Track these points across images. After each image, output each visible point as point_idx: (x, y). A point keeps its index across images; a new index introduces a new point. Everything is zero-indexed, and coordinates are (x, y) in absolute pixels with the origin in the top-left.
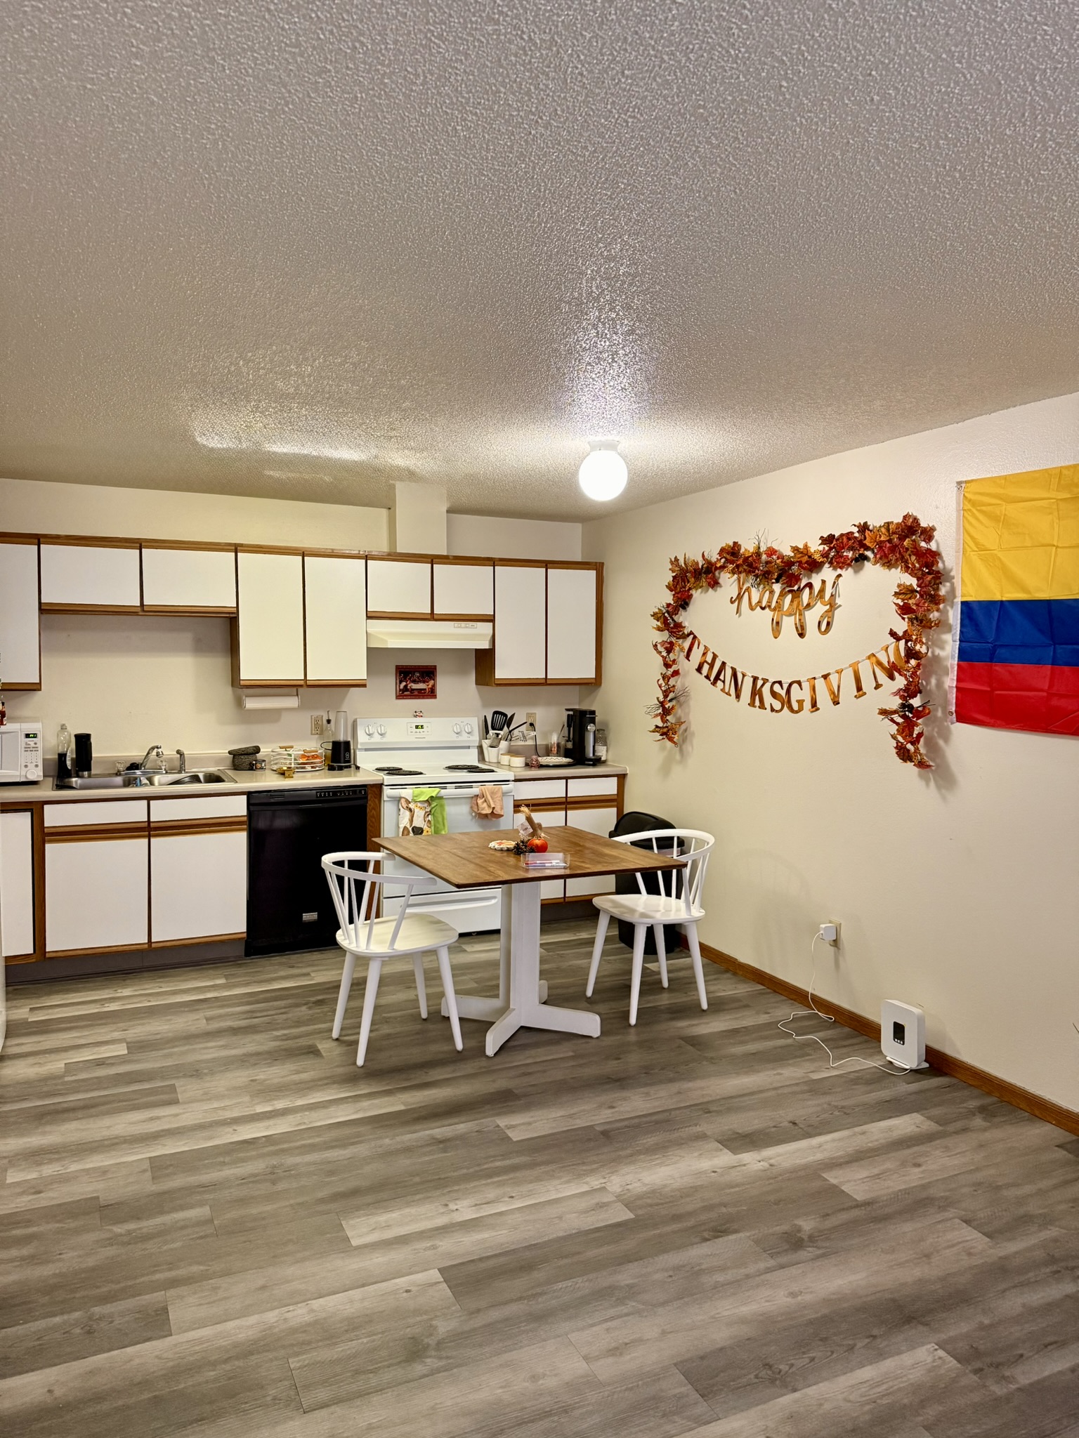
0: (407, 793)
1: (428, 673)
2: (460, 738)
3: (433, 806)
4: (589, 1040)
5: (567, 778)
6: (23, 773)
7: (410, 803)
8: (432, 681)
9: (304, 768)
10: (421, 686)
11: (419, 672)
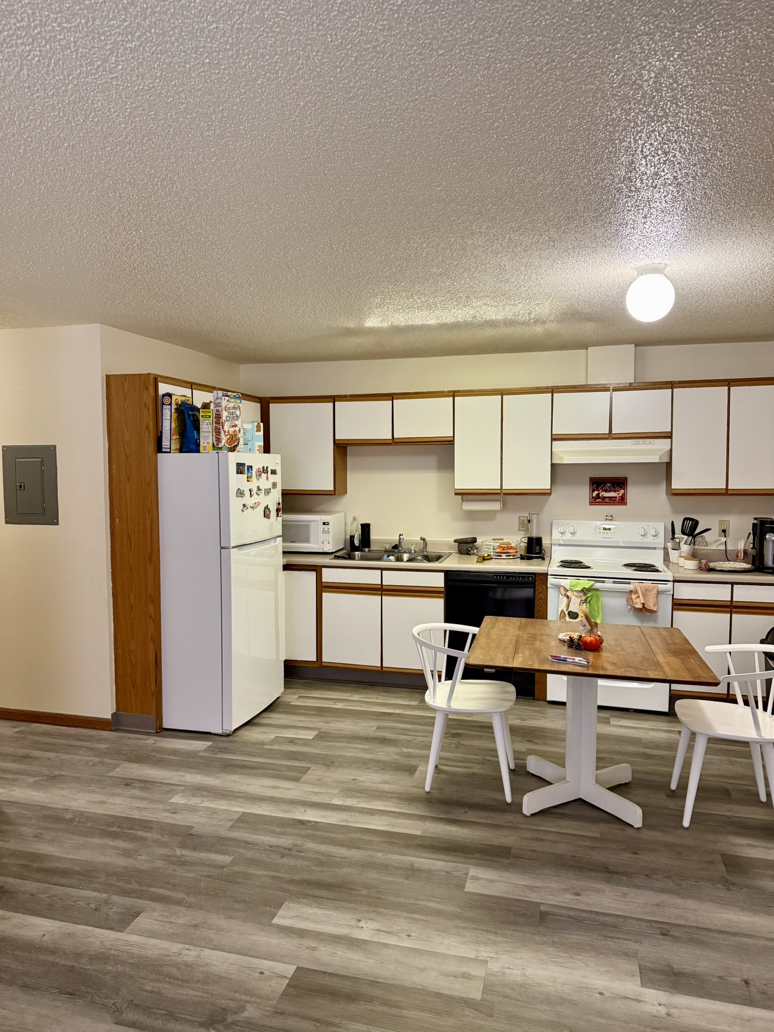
0: (565, 583)
1: (620, 483)
2: (645, 540)
3: (588, 596)
4: (628, 829)
5: (733, 584)
6: (322, 547)
7: (568, 591)
8: (623, 491)
9: (501, 556)
10: (612, 494)
11: (610, 483)
